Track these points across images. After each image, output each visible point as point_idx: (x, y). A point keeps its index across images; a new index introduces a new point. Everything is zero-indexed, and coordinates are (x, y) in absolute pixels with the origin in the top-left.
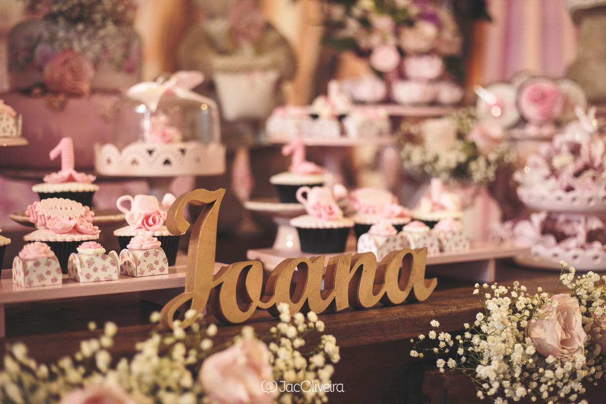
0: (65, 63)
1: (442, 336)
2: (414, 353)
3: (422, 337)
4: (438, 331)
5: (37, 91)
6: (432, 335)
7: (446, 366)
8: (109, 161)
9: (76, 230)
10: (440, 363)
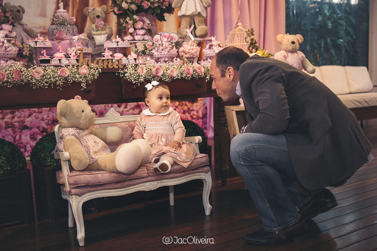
0: (60, 33)
1: (121, 71)
2: (116, 74)
3: (118, 72)
4: (120, 70)
5: (55, 39)
6: (120, 71)
7: (122, 76)
8: (69, 51)
9: (62, 57)
10: (121, 75)
